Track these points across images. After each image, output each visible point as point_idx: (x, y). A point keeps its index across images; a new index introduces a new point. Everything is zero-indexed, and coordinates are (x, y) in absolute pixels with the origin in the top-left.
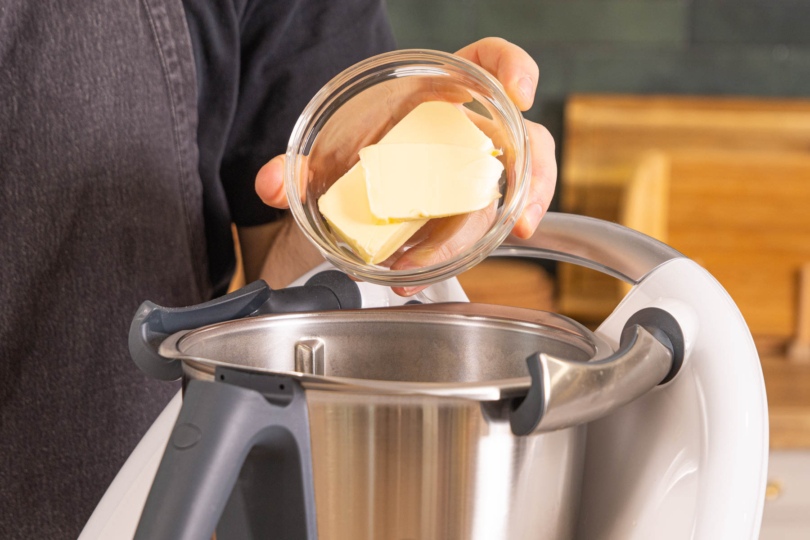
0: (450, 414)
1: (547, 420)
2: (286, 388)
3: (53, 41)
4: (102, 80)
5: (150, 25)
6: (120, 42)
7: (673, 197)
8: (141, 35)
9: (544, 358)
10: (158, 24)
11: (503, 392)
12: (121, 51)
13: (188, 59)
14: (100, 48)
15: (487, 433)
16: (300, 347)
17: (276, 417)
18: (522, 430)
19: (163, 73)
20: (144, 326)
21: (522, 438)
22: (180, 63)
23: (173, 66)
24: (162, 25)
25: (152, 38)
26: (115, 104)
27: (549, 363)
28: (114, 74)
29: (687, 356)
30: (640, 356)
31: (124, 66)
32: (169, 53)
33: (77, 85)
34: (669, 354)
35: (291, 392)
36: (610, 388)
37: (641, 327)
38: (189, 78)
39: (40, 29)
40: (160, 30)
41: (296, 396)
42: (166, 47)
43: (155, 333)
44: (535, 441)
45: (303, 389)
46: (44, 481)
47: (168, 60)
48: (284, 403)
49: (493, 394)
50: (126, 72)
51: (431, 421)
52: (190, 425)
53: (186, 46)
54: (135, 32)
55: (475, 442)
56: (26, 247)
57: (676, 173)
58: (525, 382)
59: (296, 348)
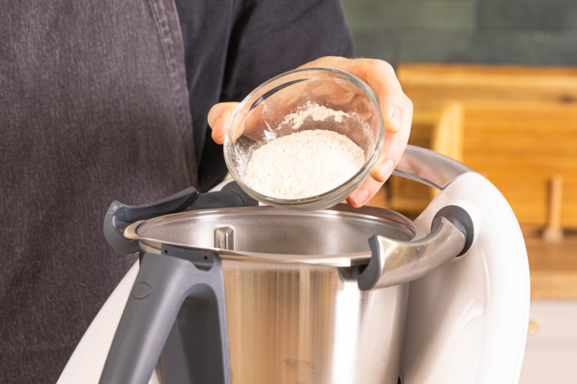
0: (317, 276)
1: (381, 280)
2: (209, 259)
3: (83, 14)
4: (115, 41)
5: (149, 6)
6: (128, 16)
7: (467, 131)
8: (144, 12)
9: (380, 239)
10: (155, 5)
11: (353, 261)
12: (129, 22)
13: (177, 29)
14: (114, 19)
15: (342, 289)
16: (218, 232)
17: (202, 278)
18: (366, 286)
19: (159, 38)
20: (114, 218)
21: (366, 292)
22: (171, 32)
23: (166, 33)
24: (159, 6)
25: (151, 14)
26: (125, 57)
27: (384, 242)
28: (123, 37)
29: (475, 237)
30: (444, 238)
31: (131, 32)
32: (163, 25)
33: (99, 44)
34: (463, 236)
35: (212, 262)
36: (424, 258)
37: (444, 219)
38: (178, 41)
39: (75, 7)
40: (156, 9)
41: (215, 264)
42: (161, 21)
43: (120, 222)
44: (374, 294)
45: (220, 259)
46: (82, 306)
47: (162, 30)
48: (207, 269)
49: (346, 262)
50: (132, 36)
51: (305, 281)
52: (145, 283)
53: (175, 20)
54: (139, 10)
55: (335, 295)
56: (64, 150)
57: (469, 116)
58: (368, 255)
59: (215, 232)
